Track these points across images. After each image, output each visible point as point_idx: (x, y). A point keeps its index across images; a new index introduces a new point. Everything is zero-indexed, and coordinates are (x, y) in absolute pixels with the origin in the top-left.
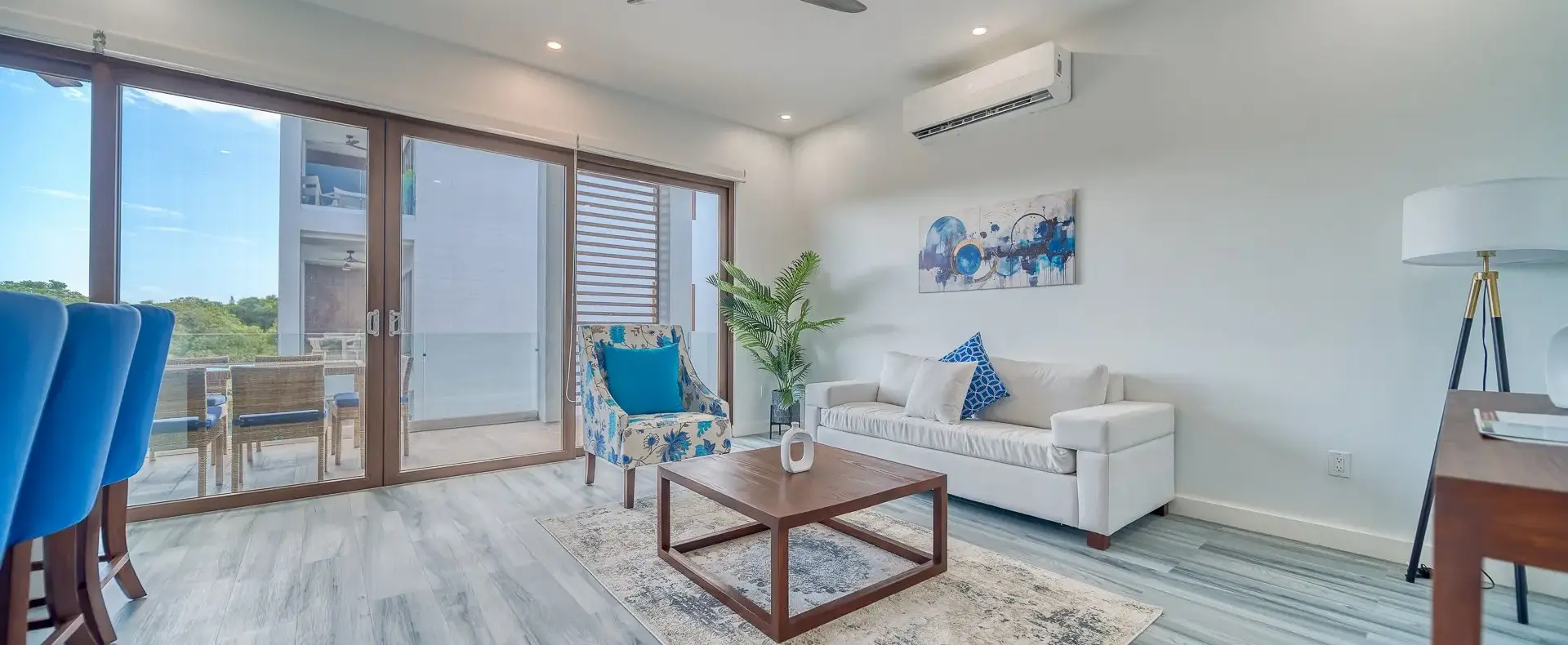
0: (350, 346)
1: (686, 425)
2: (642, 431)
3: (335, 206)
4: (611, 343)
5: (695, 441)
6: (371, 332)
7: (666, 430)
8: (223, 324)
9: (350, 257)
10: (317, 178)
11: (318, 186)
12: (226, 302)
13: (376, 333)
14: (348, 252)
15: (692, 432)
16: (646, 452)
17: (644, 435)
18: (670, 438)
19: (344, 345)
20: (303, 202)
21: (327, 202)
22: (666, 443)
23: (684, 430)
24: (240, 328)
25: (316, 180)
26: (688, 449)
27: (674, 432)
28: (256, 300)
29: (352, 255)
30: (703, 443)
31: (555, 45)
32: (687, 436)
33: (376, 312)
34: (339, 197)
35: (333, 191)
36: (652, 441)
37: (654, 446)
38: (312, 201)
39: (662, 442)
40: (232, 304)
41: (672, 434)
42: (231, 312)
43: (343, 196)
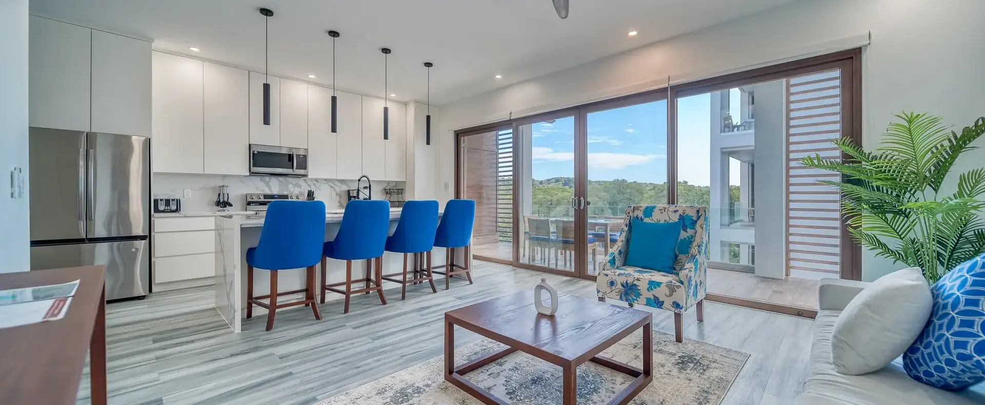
1: (638, 280)
2: (607, 275)
4: (643, 218)
5: (646, 294)
7: (623, 279)
15: (643, 286)
16: (608, 290)
17: (608, 278)
18: (625, 285)
22: (622, 288)
23: (636, 282)
26: (639, 298)
27: (628, 282)
30: (652, 297)
31: (633, 33)
32: (639, 288)
36: (612, 283)
37: (613, 288)
39: (619, 286)
41: (627, 282)
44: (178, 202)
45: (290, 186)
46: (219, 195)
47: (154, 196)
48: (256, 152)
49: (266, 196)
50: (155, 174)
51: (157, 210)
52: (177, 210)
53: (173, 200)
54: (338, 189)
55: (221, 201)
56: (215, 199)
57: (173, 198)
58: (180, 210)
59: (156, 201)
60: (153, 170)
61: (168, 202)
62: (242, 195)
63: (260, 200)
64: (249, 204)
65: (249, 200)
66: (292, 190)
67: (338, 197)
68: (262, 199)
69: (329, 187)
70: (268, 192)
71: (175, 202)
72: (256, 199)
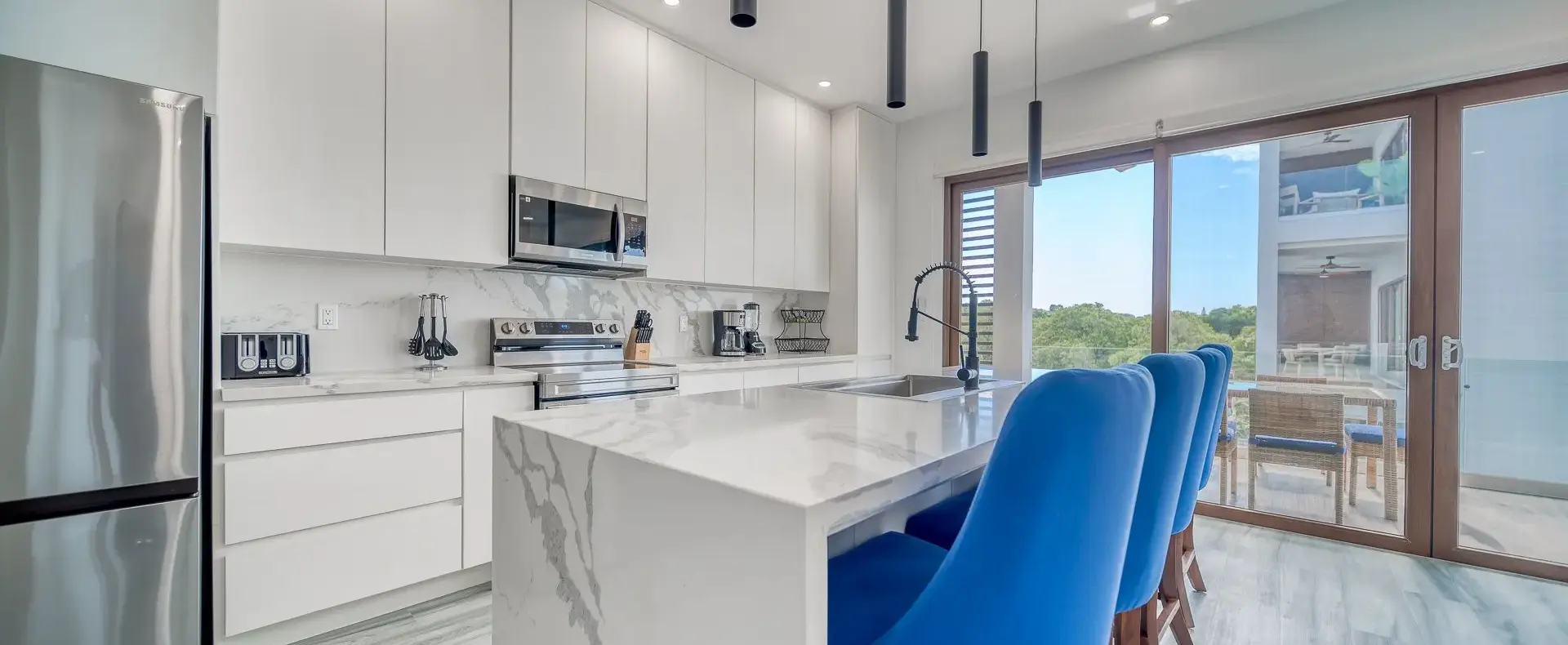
0: (1327, 359)
3: (1314, 212)
6: (1414, 363)
8: (1200, 333)
9: (1330, 263)
10: (1295, 187)
11: (1297, 194)
12: (1199, 313)
13: (1421, 364)
14: (1328, 258)
19: (1320, 359)
20: (1281, 214)
21: (1305, 209)
24: (1213, 336)
25: (1293, 189)
28: (1224, 310)
29: (1332, 260)
33: (1422, 340)
34: (1318, 201)
35: (1312, 196)
38: (1289, 211)
40: (1205, 315)
42: (1205, 321)
43: (1322, 199)
44: (302, 344)
45: (594, 298)
46: (421, 320)
47: (223, 323)
48: (528, 200)
49: (540, 327)
50: (228, 248)
51: (233, 372)
52: (296, 371)
53: (285, 338)
54: (691, 307)
55: (428, 336)
56: (412, 333)
57: (287, 330)
58: (308, 371)
59: (229, 342)
60: (219, 237)
61: (267, 346)
62: (481, 323)
63: (527, 336)
64: (497, 347)
65: (500, 335)
66: (596, 310)
67: (692, 327)
68: (532, 335)
69: (675, 304)
70: (543, 316)
71: (292, 345)
72: (516, 335)
